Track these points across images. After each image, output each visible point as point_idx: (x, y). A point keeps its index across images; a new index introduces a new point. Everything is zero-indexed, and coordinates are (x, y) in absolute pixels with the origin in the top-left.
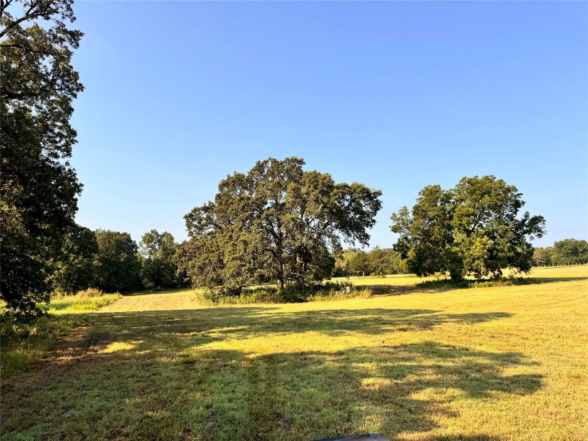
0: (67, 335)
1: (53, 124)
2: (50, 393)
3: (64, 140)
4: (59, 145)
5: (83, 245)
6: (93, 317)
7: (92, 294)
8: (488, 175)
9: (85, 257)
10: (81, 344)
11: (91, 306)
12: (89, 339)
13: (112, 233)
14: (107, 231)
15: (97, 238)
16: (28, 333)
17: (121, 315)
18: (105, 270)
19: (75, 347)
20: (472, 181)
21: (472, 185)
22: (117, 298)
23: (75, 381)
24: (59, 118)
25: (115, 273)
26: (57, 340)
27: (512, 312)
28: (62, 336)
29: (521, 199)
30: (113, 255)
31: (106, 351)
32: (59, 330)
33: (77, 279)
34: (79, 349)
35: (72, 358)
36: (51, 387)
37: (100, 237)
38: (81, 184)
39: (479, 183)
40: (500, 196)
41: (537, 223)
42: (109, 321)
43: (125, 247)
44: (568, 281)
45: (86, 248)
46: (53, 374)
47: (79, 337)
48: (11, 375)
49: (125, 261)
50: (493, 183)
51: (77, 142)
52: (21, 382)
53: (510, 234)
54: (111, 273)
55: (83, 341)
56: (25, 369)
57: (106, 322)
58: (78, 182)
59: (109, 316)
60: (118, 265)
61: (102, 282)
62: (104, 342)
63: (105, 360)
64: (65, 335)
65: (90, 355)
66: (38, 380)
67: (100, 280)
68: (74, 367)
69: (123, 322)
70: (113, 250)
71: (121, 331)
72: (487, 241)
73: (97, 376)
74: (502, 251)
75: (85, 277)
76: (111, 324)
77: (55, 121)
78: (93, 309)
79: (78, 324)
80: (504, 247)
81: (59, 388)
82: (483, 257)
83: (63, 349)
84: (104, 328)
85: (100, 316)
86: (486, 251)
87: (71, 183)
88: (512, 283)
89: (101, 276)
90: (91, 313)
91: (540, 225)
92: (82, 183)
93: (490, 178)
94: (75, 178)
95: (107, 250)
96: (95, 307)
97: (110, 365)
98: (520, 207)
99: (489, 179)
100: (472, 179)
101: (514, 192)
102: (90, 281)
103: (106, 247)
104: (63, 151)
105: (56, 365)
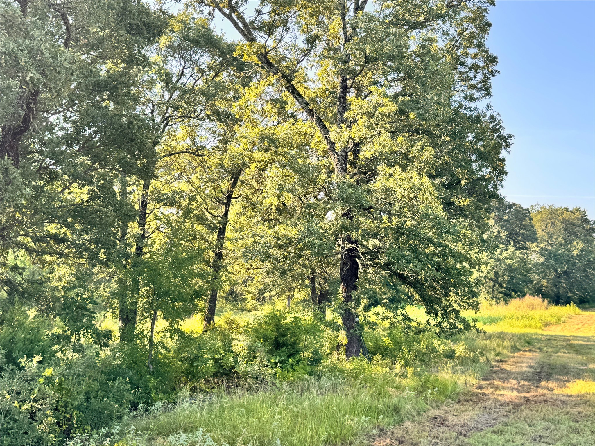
0: (505, 361)
1: (466, 52)
2: (494, 436)
3: (481, 73)
4: (473, 82)
5: (513, 230)
6: (539, 340)
7: (533, 305)
9: (518, 249)
10: (527, 376)
11: (533, 323)
12: (538, 371)
13: (557, 210)
14: (548, 208)
15: (534, 219)
16: (453, 352)
17: (584, 341)
18: (550, 269)
19: (519, 379)
22: (572, 314)
23: (527, 427)
24: (472, 43)
25: (566, 273)
26: (493, 367)
28: (498, 361)
30: (561, 245)
31: (567, 391)
32: (493, 353)
33: (509, 282)
34: (526, 383)
35: (518, 394)
36: (495, 429)
37: (539, 217)
38: (509, 134)
42: (564, 347)
43: (578, 231)
45: (517, 234)
46: (495, 412)
47: (522, 367)
48: (441, 404)
49: (581, 255)
51: (499, 72)
52: (456, 416)
54: (559, 274)
55: (529, 372)
56: (457, 400)
57: (560, 349)
58: (505, 133)
59: (564, 341)
60: (569, 261)
61: (546, 287)
62: (561, 377)
63: (567, 404)
64: (501, 361)
65: (544, 395)
66: (476, 417)
67: (542, 285)
68: (523, 407)
69: (588, 351)
70: (559, 236)
71: (586, 364)
73: (558, 426)
75: (520, 279)
76: (569, 353)
77: (468, 47)
78: (536, 328)
79: (519, 347)
81: (507, 432)
83: (503, 380)
84: (558, 357)
85: (549, 340)
87: (496, 135)
89: (543, 278)
90: (535, 334)
92: (511, 134)
94: (500, 127)
95: (551, 237)
96: (539, 325)
97: (576, 413)
102: (527, 284)
103: (548, 233)
104: (480, 90)
105: (496, 401)
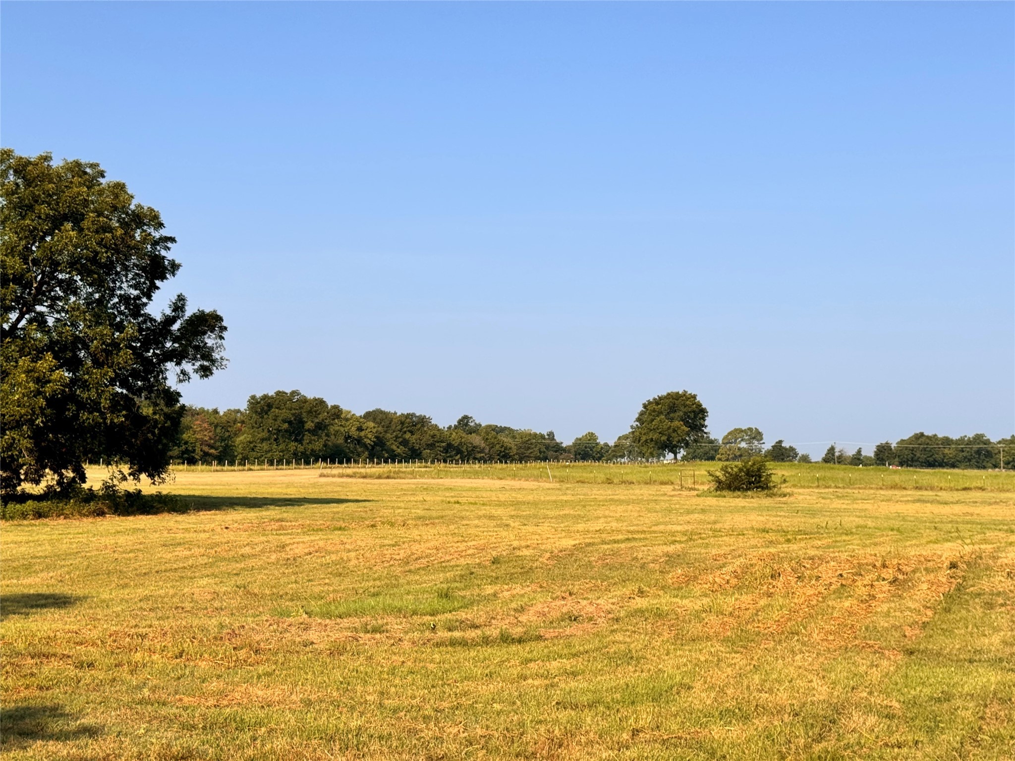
8: (83, 161)
20: (30, 168)
21: (28, 183)
27: (80, 592)
29: (170, 254)
39: (51, 182)
40: (109, 235)
41: (205, 333)
44: (260, 506)
50: (97, 188)
53: (124, 357)
72: (52, 370)
74: (95, 406)
80: (99, 395)
82: (31, 422)
86: (42, 402)
88: (109, 507)
91: (210, 340)
93: (88, 170)
98: (163, 278)
99: (85, 173)
100: (29, 163)
101: (151, 230)
